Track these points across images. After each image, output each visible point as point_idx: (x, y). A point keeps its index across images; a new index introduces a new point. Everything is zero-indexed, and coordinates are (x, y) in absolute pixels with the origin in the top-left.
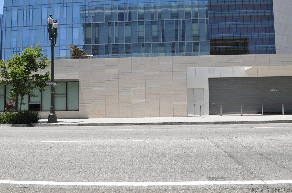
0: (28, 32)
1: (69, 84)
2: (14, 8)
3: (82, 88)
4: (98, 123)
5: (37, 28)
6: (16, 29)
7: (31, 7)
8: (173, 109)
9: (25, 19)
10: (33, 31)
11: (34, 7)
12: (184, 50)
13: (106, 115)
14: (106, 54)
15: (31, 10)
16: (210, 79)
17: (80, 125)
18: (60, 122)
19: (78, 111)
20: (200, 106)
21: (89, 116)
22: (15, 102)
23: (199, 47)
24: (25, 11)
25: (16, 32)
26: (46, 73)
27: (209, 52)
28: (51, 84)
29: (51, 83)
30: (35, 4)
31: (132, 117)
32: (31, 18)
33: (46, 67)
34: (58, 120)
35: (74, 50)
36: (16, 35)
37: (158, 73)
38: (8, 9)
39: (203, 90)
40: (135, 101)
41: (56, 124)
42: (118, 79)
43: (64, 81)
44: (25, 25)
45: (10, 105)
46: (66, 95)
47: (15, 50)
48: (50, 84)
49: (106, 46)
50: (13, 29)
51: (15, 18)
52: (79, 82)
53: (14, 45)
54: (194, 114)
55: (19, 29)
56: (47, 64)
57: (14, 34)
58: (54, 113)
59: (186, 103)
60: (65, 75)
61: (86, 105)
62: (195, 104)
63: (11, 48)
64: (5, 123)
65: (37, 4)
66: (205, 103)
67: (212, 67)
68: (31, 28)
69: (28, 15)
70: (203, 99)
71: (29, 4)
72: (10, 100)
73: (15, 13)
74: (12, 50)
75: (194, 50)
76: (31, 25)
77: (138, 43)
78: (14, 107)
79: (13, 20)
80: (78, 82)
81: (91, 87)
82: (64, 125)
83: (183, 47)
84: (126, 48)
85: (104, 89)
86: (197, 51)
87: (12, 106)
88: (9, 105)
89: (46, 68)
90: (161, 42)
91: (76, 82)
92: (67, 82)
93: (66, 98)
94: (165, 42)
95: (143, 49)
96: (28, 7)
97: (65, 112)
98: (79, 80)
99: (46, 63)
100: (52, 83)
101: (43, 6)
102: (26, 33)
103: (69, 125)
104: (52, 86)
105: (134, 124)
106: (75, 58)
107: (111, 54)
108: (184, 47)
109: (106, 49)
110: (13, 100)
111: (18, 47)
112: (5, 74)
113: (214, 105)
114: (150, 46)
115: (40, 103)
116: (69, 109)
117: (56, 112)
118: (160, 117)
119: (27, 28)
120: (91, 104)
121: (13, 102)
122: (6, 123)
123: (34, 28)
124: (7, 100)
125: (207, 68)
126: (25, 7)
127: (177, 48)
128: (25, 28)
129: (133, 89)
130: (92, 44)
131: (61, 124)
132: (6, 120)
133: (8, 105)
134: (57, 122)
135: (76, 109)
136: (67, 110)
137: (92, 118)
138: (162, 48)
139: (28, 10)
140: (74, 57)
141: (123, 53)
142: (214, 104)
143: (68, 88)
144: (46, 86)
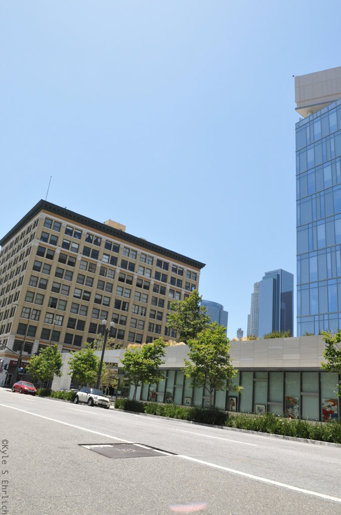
0: (335, 287)
2: (311, 255)
6: (316, 285)
7: (338, 248)
9: (329, 267)
15: (338, 253)
22: (336, 406)
24: (329, 255)
25: (316, 290)
36: (317, 294)
38: (303, 257)
44: (330, 277)
45: (328, 410)
47: (317, 318)
50: (312, 286)
51: (314, 269)
53: (314, 311)
55: (321, 284)
57: (314, 292)
63: (310, 316)
64: (331, 441)
69: (334, 260)
71: (334, 245)
72: (328, 401)
73: (313, 261)
74: (312, 319)
78: (335, 414)
79: (311, 272)
87: (331, 412)
96: (333, 249)
102: (333, 290)
110: (333, 402)
111: (321, 313)
112: (331, 354)
119: (334, 281)
121: (334, 405)
124: (323, 400)
126: (329, 250)
128: (330, 282)
132: (333, 436)
133: (324, 411)
139: (334, 253)
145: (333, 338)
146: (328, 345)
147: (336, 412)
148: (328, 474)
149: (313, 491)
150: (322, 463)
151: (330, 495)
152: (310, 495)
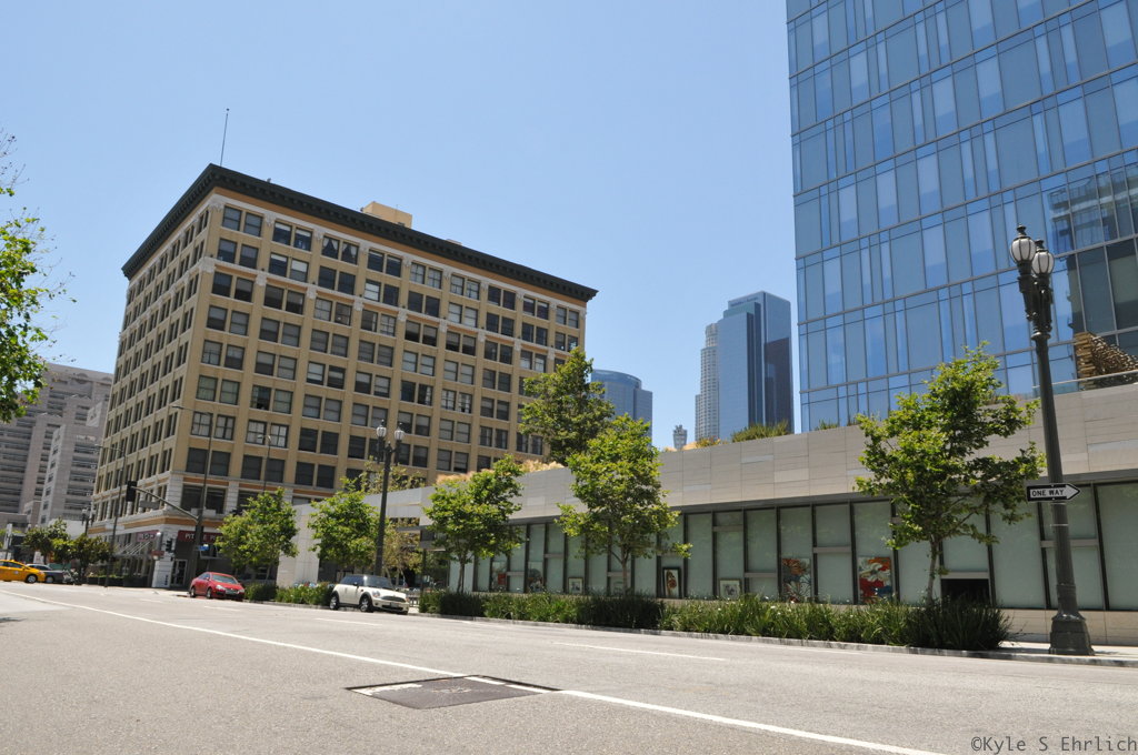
0: (879, 323)
1: (1105, 492)
2: (827, 255)
5: (910, 303)
6: (839, 321)
7: (884, 236)
9: (867, 280)
10: (900, 316)
11: (894, 233)
15: (885, 247)
22: (888, 571)
24: (865, 254)
25: (839, 333)
26: (1023, 452)
28: (1051, 492)
29: (1049, 487)
30: (896, 223)
32: (887, 274)
33: (1020, 427)
34: (1095, 648)
35: (1093, 354)
36: (842, 340)
38: (809, 261)
41: (1092, 660)
43: (1083, 481)
44: (868, 301)
45: (871, 579)
46: (1095, 542)
47: (842, 391)
48: (1047, 492)
50: (830, 323)
51: (833, 286)
53: (838, 377)
55: (849, 318)
56: (1024, 415)
57: (836, 337)
58: (1075, 614)
60: (1084, 456)
63: (828, 387)
64: (878, 640)
65: (903, 220)
68: (889, 307)
69: (876, 265)
71: (875, 230)
72: (870, 562)
73: (833, 269)
74: (831, 393)
76: (888, 296)
78: (887, 587)
79: (827, 292)
87: (878, 583)
88: (869, 580)
89: (1017, 431)
92: (1096, 486)
96: (875, 240)
97: (1104, 613)
99: (1018, 412)
100: (1055, 487)
101: (926, 223)
102: (875, 329)
104: (1056, 498)
110: (882, 562)
111: (851, 379)
112: (876, 460)
115: (985, 576)
116: (1115, 601)
119: (878, 310)
121: (883, 569)
122: (882, 643)
123: (900, 305)
124: (860, 561)
126: (865, 243)
128: (869, 313)
132: (884, 631)
133: (864, 582)
136: (1108, 607)
139: (875, 249)
143: (1101, 509)
144: (1030, 499)
145: (882, 428)
146: (871, 442)
147: (888, 583)
148: (875, 703)
149: (845, 737)
150: (863, 682)
151: (882, 743)
152: (842, 745)
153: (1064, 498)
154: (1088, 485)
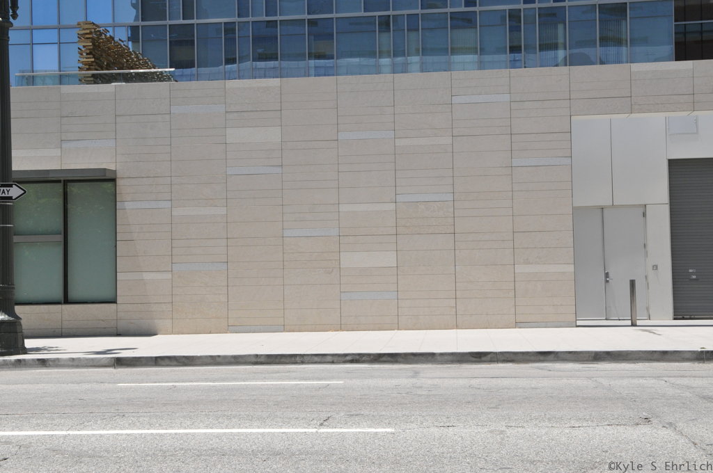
1: (74, 189)
3: (131, 207)
4: (199, 355)
8: (512, 294)
12: (561, 40)
13: (231, 321)
14: (230, 61)
16: (673, 164)
17: (120, 362)
18: (37, 350)
19: (113, 306)
20: (632, 283)
21: (159, 323)
23: (627, 28)
27: (670, 48)
31: (341, 329)
34: (29, 343)
35: (94, 44)
37: (448, 140)
39: (644, 215)
40: (350, 260)
41: (19, 361)
42: (279, 170)
43: (52, 177)
46: (60, 238)
49: (229, 28)
52: (119, 182)
54: (607, 316)
58: (10, 312)
59: (571, 268)
60: (57, 152)
61: (147, 276)
62: (607, 275)
66: (655, 267)
67: (685, 114)
70: (646, 253)
75: (605, 41)
77: (362, 14)
80: (114, 180)
81: (168, 204)
82: (56, 363)
83: (556, 28)
84: (313, 37)
85: (223, 211)
86: (619, 42)
90: (463, 9)
91: (104, 181)
92: (66, 183)
93: (60, 250)
94: (477, 9)
95: (386, 40)
97: (60, 306)
98: (119, 175)
100: (3, 186)
103: (75, 363)
104: (2, 197)
105: (348, 358)
106: (97, 79)
107: (248, 64)
108: (560, 27)
109: (230, 41)
113: (694, 277)
114: (413, 28)
116: (73, 294)
117: (18, 310)
118: (457, 327)
120: (169, 276)
125: (660, 116)
127: (531, 33)
129: (343, 208)
130: (168, 22)
131: (39, 360)
134: (25, 351)
135: (105, 294)
136: (66, 301)
137: (172, 333)
138: (467, 36)
140: (93, 76)
141: (299, 57)
142: (692, 274)
143: (69, 206)
153: (10, 198)
154: (59, 181)
